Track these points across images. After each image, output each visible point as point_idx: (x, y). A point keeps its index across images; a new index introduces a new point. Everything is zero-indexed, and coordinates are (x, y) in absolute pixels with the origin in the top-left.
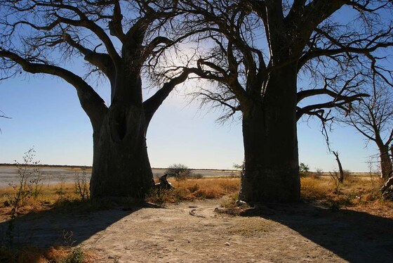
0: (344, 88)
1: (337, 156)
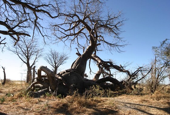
0: (18, 25)
1: (4, 70)
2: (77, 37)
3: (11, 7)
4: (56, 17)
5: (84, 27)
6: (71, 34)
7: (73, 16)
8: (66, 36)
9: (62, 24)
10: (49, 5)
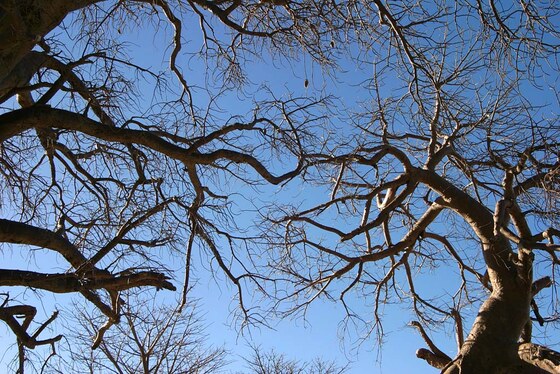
2: (404, 260)
3: (79, 168)
4: (292, 175)
5: (439, 200)
6: (371, 249)
7: (378, 157)
8: (345, 264)
9: (320, 209)
10: (256, 121)
